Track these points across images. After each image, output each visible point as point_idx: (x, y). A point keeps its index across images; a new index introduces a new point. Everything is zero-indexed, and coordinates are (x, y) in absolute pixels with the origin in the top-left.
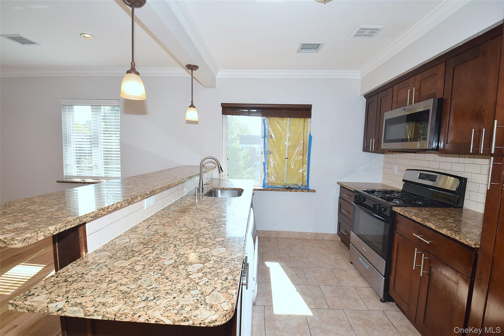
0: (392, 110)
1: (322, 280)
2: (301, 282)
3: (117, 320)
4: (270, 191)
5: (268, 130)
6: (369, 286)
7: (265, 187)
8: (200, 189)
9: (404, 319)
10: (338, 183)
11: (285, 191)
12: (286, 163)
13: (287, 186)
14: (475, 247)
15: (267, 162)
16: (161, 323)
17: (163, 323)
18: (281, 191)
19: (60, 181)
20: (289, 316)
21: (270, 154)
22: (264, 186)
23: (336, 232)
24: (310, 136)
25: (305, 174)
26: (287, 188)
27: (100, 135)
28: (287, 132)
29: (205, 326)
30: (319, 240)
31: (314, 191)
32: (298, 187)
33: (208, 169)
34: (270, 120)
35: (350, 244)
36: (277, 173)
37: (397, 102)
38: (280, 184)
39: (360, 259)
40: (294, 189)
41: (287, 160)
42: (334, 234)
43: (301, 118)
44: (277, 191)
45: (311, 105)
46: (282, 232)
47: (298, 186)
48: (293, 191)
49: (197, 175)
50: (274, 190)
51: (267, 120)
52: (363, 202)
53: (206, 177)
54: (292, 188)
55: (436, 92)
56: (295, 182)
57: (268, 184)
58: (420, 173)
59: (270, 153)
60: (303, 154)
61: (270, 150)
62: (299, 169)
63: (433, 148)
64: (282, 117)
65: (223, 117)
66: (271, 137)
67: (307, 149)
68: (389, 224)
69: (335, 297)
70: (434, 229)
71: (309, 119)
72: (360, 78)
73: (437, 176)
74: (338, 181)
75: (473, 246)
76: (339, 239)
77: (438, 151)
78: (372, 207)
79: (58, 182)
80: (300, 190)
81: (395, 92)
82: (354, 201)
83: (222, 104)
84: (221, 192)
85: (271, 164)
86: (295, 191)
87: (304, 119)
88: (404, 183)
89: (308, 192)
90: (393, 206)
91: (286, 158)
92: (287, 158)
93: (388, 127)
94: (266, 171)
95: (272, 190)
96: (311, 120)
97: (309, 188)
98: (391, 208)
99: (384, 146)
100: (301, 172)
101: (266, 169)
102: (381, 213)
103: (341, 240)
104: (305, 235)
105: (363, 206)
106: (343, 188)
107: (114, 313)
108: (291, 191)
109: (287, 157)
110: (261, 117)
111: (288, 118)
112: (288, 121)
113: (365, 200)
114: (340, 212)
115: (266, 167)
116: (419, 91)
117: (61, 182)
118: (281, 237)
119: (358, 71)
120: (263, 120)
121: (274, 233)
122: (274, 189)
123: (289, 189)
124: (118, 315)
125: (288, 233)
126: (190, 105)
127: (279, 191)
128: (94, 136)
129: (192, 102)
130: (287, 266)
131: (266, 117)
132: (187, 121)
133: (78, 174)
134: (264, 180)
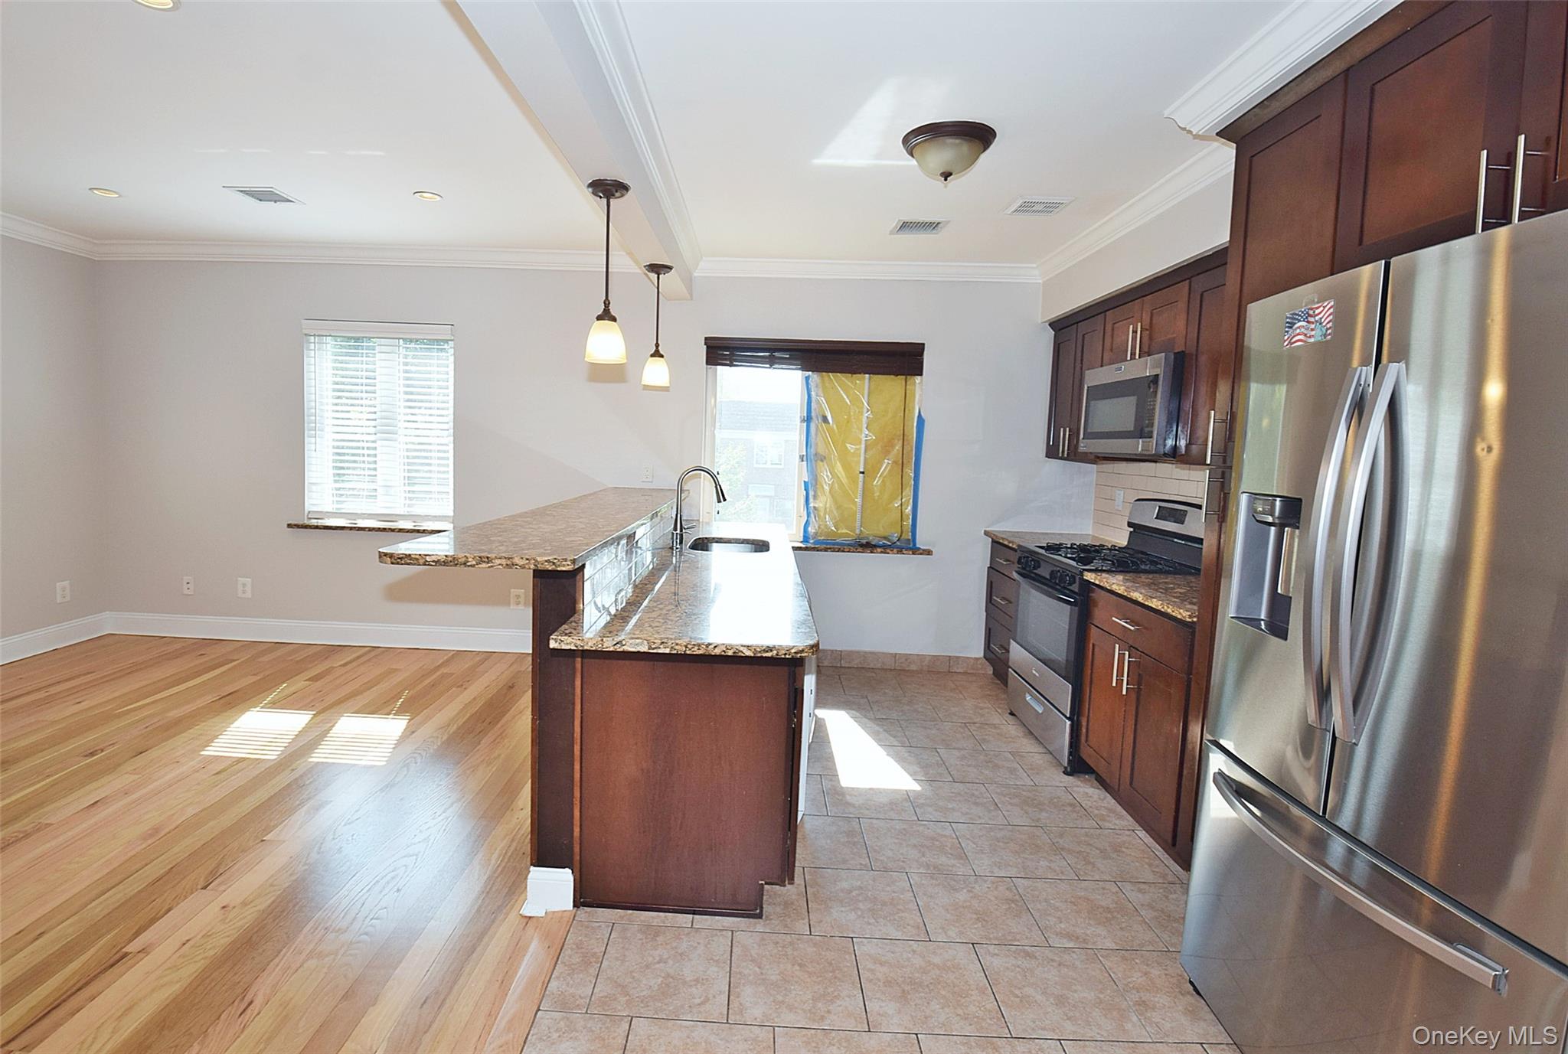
0: (1102, 366)
1: (943, 740)
2: (896, 743)
3: (688, 652)
4: (821, 550)
5: (818, 402)
6: (1044, 750)
7: (808, 542)
8: (677, 536)
9: (1105, 798)
10: (986, 533)
11: (858, 552)
12: (860, 484)
13: (864, 542)
14: (1190, 620)
15: (813, 481)
16: (740, 654)
17: (743, 655)
18: (849, 552)
19: (295, 525)
20: (871, 789)
21: (823, 461)
22: (806, 539)
23: (981, 654)
24: (920, 419)
25: (909, 510)
26: (862, 546)
27: (398, 410)
28: (862, 408)
29: (790, 657)
30: (939, 673)
31: (929, 552)
32: (890, 544)
34: (822, 377)
35: (1010, 670)
36: (839, 507)
37: (1111, 350)
38: (846, 533)
39: (1028, 698)
40: (880, 547)
41: (864, 477)
42: (977, 659)
43: (897, 375)
44: (838, 551)
45: (923, 344)
46: (850, 653)
47: (889, 540)
48: (877, 552)
50: (830, 548)
51: (815, 377)
52: (1035, 571)
54: (875, 546)
55: (1174, 338)
56: (882, 532)
57: (815, 535)
58: (1160, 507)
59: (823, 458)
60: (903, 462)
61: (821, 450)
62: (892, 499)
63: (1166, 452)
64: (854, 372)
65: (707, 368)
66: (825, 419)
67: (912, 450)
68: (1077, 608)
69: (969, 766)
70: (1142, 601)
71: (918, 379)
72: (1040, 281)
73: (1186, 511)
74: (987, 529)
75: (1188, 620)
76: (990, 670)
77: (1174, 458)
78: (1048, 577)
79: (289, 526)
80: (895, 551)
81: (1109, 328)
82: (1016, 572)
83: (707, 340)
85: (825, 486)
86: (882, 552)
87: (904, 377)
88: (1132, 530)
89: (913, 554)
90: (1084, 570)
91: (861, 472)
92: (863, 473)
93: (1092, 403)
94: (812, 505)
95: (826, 550)
96: (922, 380)
97: (918, 546)
98: (1081, 574)
99: (1083, 446)
100: (896, 505)
101: (811, 500)
102: (1065, 588)
103: (994, 673)
104: (906, 660)
105: (1034, 579)
106: (998, 545)
107: (685, 644)
108: (872, 552)
109: (864, 469)
110: (800, 372)
111: (867, 376)
112: (867, 381)
113: (1038, 566)
114: (990, 602)
115: (811, 493)
116: (1150, 330)
117: (298, 526)
118: (847, 666)
119: (1034, 265)
120: (806, 377)
121: (829, 657)
122: (832, 546)
123: (867, 546)
124: (690, 646)
125: (867, 654)
126: (653, 352)
127: (843, 551)
128: (383, 413)
129: (657, 345)
130: (865, 716)
131: (813, 371)
132: (646, 388)
133: (339, 506)
134: (805, 525)
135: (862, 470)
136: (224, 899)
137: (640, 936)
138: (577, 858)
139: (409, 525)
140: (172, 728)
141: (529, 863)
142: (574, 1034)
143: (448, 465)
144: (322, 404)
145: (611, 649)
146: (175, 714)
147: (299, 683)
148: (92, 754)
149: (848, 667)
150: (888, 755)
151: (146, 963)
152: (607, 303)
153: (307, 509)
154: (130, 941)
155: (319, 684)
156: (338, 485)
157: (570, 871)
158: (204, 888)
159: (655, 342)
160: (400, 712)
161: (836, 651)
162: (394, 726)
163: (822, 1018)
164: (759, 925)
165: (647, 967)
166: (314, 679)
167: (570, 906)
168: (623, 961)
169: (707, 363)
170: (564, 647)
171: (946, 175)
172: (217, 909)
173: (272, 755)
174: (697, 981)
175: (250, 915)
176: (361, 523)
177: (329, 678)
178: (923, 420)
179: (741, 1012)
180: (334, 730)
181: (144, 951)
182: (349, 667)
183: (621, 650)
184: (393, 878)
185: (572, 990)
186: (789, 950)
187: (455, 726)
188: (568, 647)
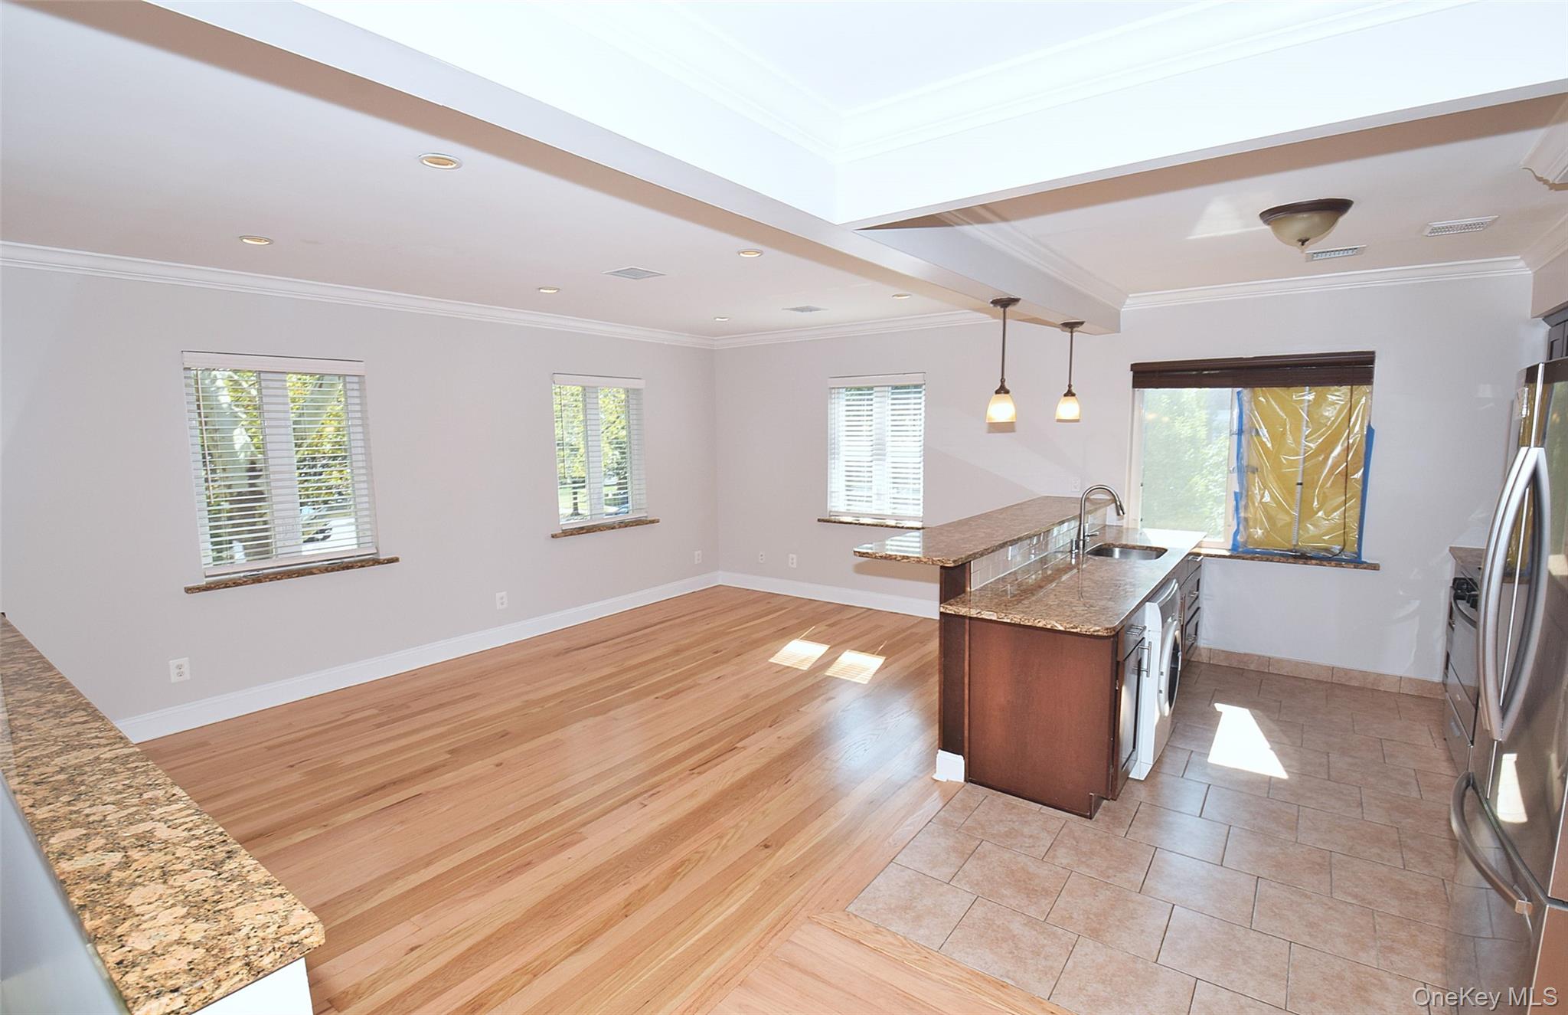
1: (1342, 748)
2: (1286, 742)
4: (1247, 559)
5: (1251, 416)
7: (1237, 550)
8: (1078, 542)
10: (1453, 550)
11: (1290, 563)
12: (1298, 496)
13: (1300, 552)
15: (1244, 492)
18: (1277, 561)
19: (823, 520)
21: (1254, 473)
22: (1235, 547)
24: (1370, 429)
26: (1295, 556)
28: (1303, 419)
30: (1384, 692)
31: (1375, 567)
32: (1330, 556)
33: (1099, 505)
34: (1255, 392)
35: (1447, 695)
36: (1270, 518)
38: (1281, 543)
39: (1453, 723)
40: (1316, 558)
41: (1302, 488)
42: (1432, 682)
43: (1343, 385)
44: (1265, 561)
45: (1373, 353)
46: (1279, 661)
47: (1329, 552)
48: (1312, 564)
49: (1074, 518)
50: (1258, 558)
51: (1246, 393)
53: (1090, 523)
54: (1311, 557)
57: (1245, 543)
59: (1254, 470)
61: (1254, 463)
62: (1334, 511)
64: (1292, 385)
65: (1133, 393)
66: (1258, 433)
71: (1367, 386)
72: (1529, 274)
74: (1453, 545)
79: (819, 520)
80: (1332, 563)
83: (1134, 367)
84: (1121, 553)
85: (1255, 497)
86: (1317, 564)
87: (1350, 387)
89: (1356, 567)
91: (1298, 484)
92: (1301, 484)
94: (1242, 515)
95: (1255, 558)
96: (1371, 390)
97: (1363, 560)
100: (1339, 518)
101: (1242, 510)
104: (1346, 675)
108: (1305, 564)
109: (1303, 479)
110: (1231, 389)
111: (1307, 388)
112: (1307, 393)
115: (1242, 503)
118: (1275, 672)
120: (1237, 394)
121: (1255, 661)
122: (1261, 556)
123: (1301, 557)
125: (1297, 664)
126: (1066, 391)
127: (1271, 561)
128: (878, 441)
129: (1070, 386)
130: (1268, 716)
131: (1244, 387)
132: (1059, 421)
133: (849, 508)
134: (1235, 533)
135: (1300, 482)
136: (779, 734)
137: (1002, 806)
138: (967, 750)
139: (892, 523)
140: (756, 644)
141: (937, 747)
142: (947, 837)
143: (919, 479)
144: (839, 436)
145: (975, 616)
146: (755, 636)
147: (822, 627)
148: (716, 652)
149: (1276, 674)
150: (1271, 749)
151: (744, 753)
152: (1003, 381)
153: (828, 510)
154: (738, 742)
155: (834, 628)
156: (849, 493)
157: (962, 758)
158: (770, 727)
159: (1068, 384)
160: (880, 654)
161: (1263, 657)
162: (877, 661)
163: (1108, 877)
164: (1087, 823)
165: (1001, 821)
166: (831, 625)
167: (962, 780)
168: (986, 815)
169: (1134, 386)
170: (948, 612)
171: (1303, 242)
172: (776, 738)
173: (805, 667)
174: (1031, 836)
175: (791, 744)
176: (863, 521)
177: (838, 626)
178: (1373, 430)
179: (1053, 858)
180: (840, 659)
181: (744, 748)
182: (852, 620)
183: (981, 617)
184: (863, 744)
185: (952, 819)
186: (1103, 841)
187: (913, 669)
188: (950, 612)
